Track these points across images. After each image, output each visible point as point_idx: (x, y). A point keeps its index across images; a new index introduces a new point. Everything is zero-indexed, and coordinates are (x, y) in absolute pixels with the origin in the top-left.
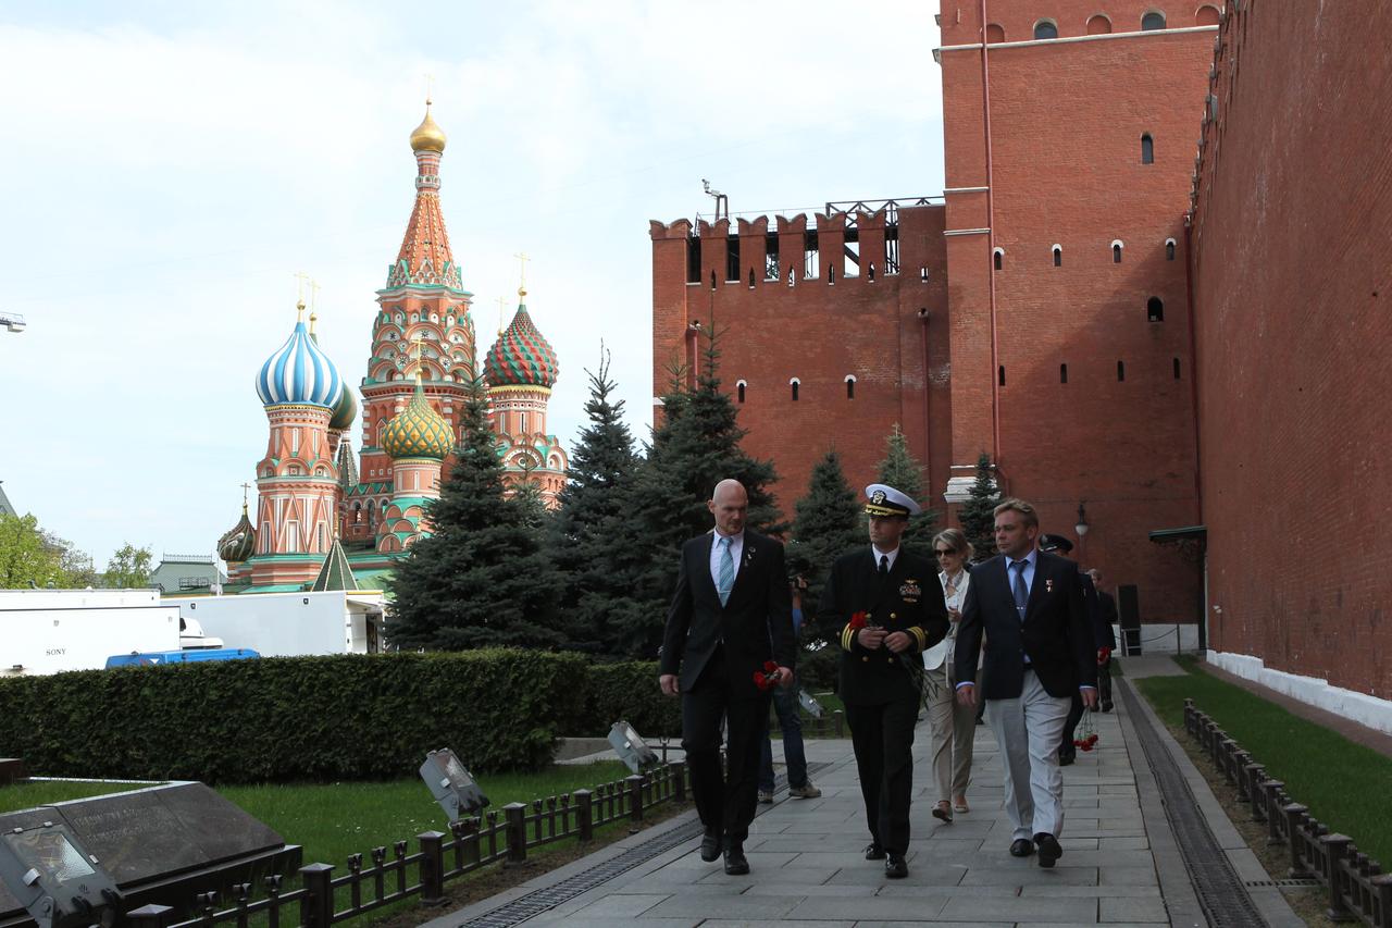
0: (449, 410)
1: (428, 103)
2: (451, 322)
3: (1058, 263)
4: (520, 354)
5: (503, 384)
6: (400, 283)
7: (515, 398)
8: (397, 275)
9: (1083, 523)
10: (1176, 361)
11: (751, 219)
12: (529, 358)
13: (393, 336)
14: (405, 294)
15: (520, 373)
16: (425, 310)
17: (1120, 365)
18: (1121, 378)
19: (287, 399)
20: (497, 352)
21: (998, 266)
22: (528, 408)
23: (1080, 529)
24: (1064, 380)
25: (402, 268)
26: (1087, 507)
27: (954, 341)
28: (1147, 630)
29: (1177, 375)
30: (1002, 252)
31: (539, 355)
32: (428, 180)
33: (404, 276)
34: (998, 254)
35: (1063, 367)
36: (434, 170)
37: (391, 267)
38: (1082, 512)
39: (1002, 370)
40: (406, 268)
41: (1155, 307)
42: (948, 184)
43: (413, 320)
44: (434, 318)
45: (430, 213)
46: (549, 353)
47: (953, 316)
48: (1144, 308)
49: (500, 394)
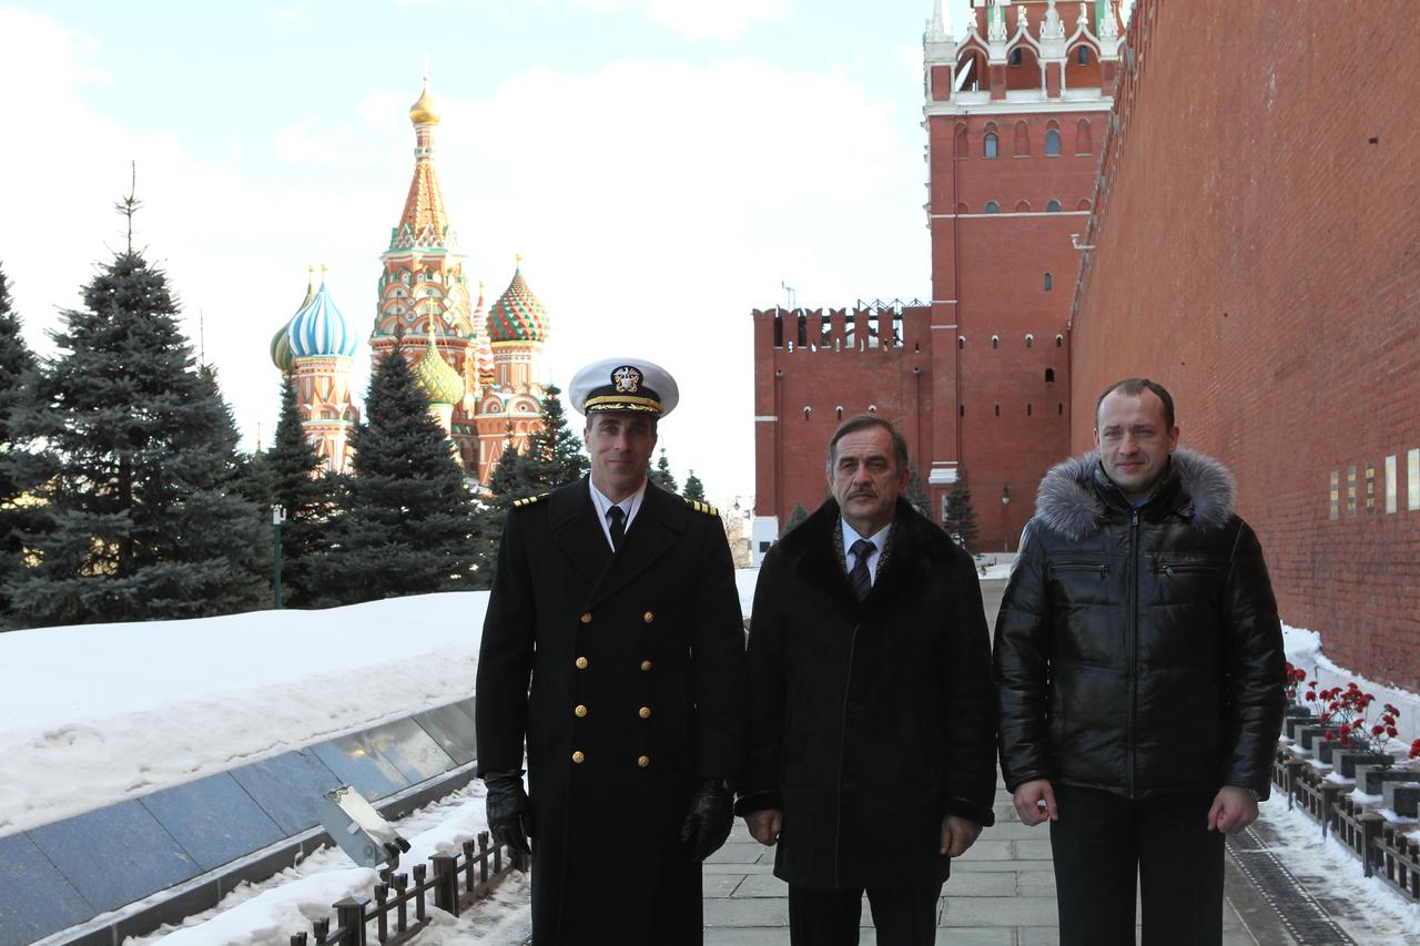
1: (425, 79)
2: (452, 281)
3: (996, 347)
4: (519, 314)
6: (404, 245)
7: (515, 352)
8: (400, 238)
9: (1006, 496)
10: (1061, 405)
11: (814, 310)
12: (528, 317)
13: (399, 296)
14: (410, 256)
15: (520, 331)
16: (429, 270)
17: (1029, 407)
18: (1029, 413)
19: (317, 353)
20: (497, 312)
21: (961, 347)
22: (528, 361)
23: (1005, 500)
24: (997, 414)
25: (405, 231)
26: (1009, 487)
27: (935, 389)
29: (1061, 412)
30: (964, 339)
31: (536, 313)
32: (424, 149)
33: (409, 239)
34: (961, 340)
35: (997, 407)
36: (428, 140)
37: (394, 230)
38: (1006, 490)
39: (962, 408)
40: (409, 231)
41: (1050, 375)
42: (934, 298)
44: (437, 279)
45: (429, 182)
46: (543, 311)
48: (1043, 374)
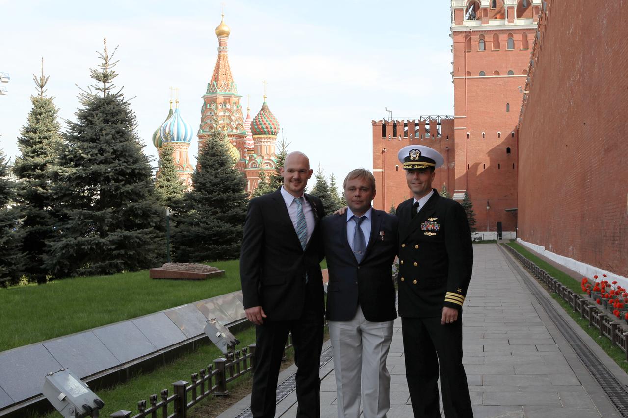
0: (235, 144)
1: (222, 16)
2: (235, 108)
3: (484, 137)
4: (266, 122)
5: (258, 134)
6: (213, 91)
7: (263, 140)
8: (211, 88)
9: (488, 206)
10: (513, 164)
12: (269, 124)
13: (211, 113)
14: (216, 96)
15: (266, 130)
16: (225, 103)
17: (499, 164)
18: (499, 168)
19: (174, 140)
20: (256, 122)
21: (468, 138)
22: (269, 144)
23: (488, 208)
24: (484, 168)
25: (214, 85)
26: (490, 202)
27: (456, 157)
28: (504, 233)
29: (514, 167)
31: (273, 122)
32: (223, 48)
33: (215, 88)
34: (468, 134)
35: (484, 165)
36: (225, 44)
37: (209, 84)
38: (488, 203)
39: (468, 165)
40: (216, 85)
41: (508, 150)
42: (456, 115)
43: (220, 107)
44: (228, 106)
45: (224, 62)
46: (277, 122)
47: (456, 151)
48: (506, 150)
49: (257, 138)
